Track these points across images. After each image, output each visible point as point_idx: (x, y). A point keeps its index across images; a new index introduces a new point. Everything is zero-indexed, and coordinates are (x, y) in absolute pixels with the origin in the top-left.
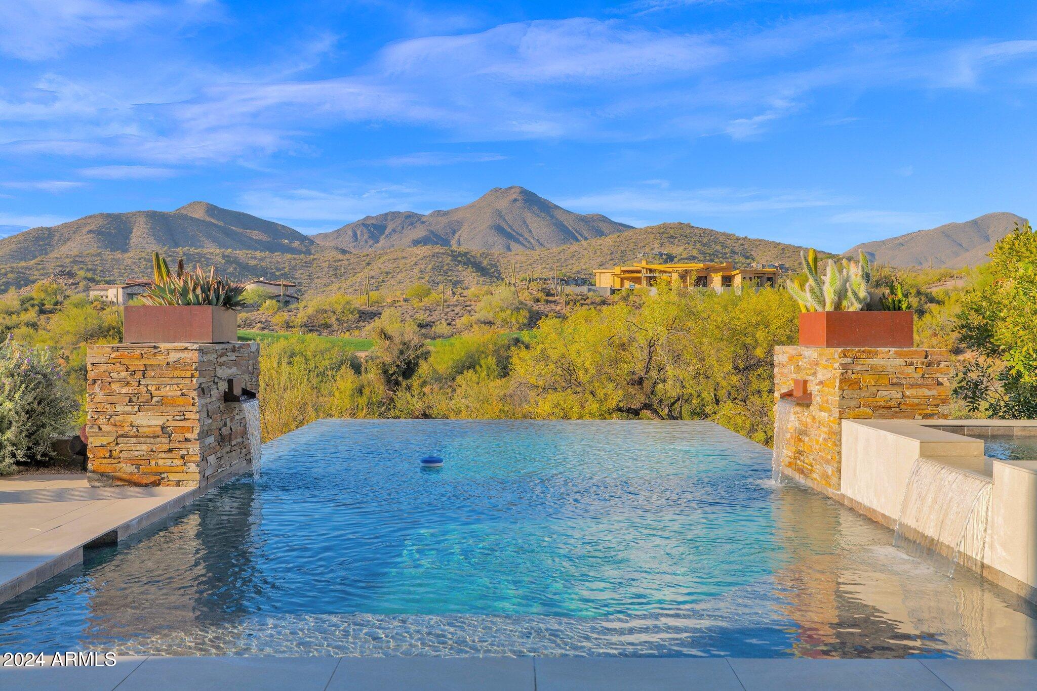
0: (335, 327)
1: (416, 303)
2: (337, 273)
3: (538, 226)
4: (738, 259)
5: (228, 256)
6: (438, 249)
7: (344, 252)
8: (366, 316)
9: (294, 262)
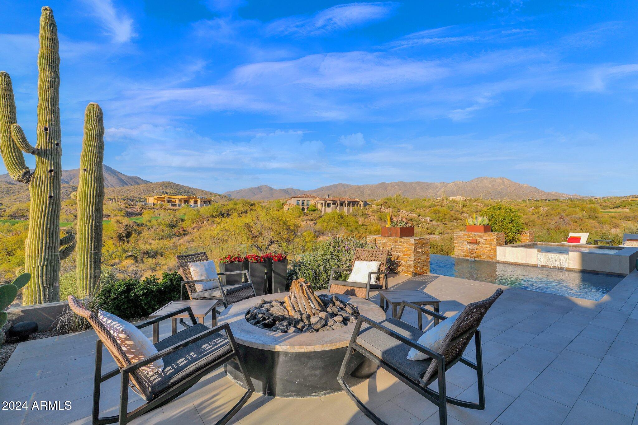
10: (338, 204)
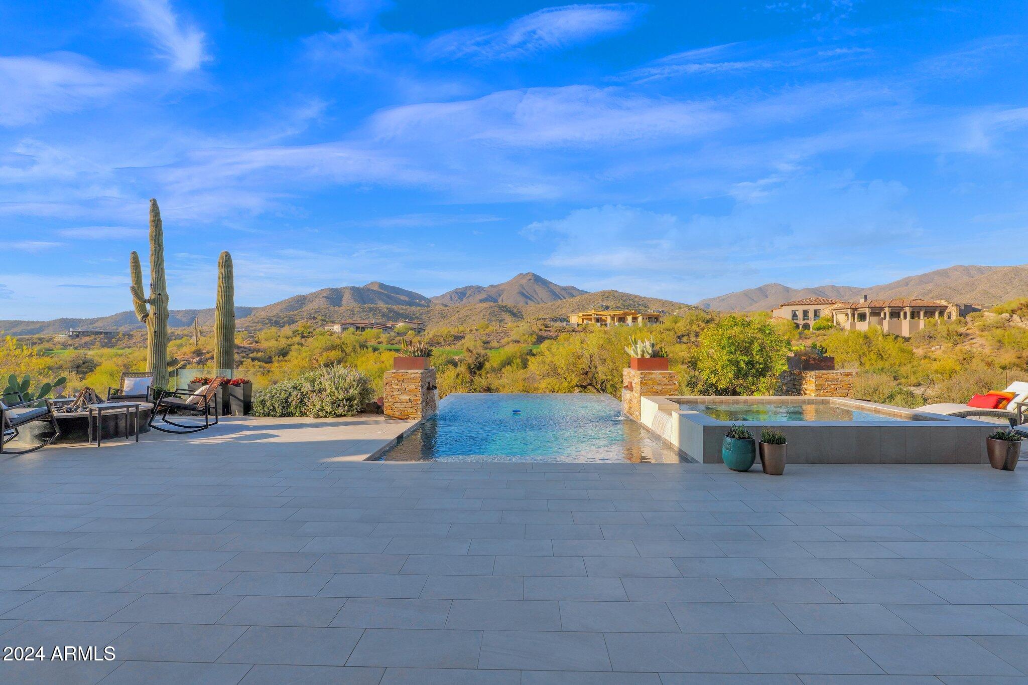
0: (443, 344)
1: (481, 331)
2: (443, 316)
3: (542, 293)
4: (641, 307)
5: (389, 308)
6: (492, 304)
7: (446, 306)
8: (458, 338)
9: (421, 311)
10: (885, 314)
